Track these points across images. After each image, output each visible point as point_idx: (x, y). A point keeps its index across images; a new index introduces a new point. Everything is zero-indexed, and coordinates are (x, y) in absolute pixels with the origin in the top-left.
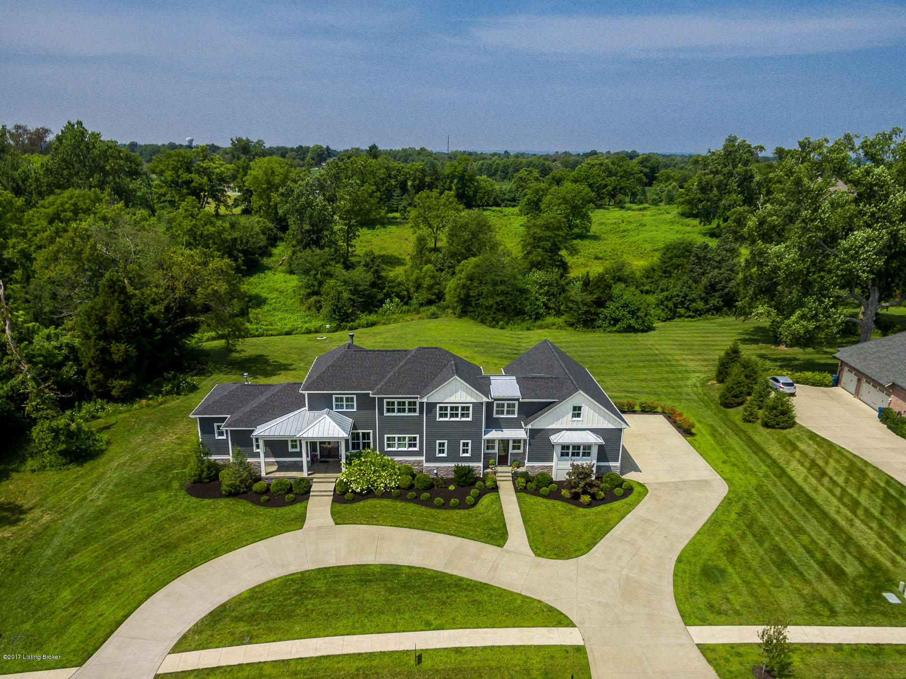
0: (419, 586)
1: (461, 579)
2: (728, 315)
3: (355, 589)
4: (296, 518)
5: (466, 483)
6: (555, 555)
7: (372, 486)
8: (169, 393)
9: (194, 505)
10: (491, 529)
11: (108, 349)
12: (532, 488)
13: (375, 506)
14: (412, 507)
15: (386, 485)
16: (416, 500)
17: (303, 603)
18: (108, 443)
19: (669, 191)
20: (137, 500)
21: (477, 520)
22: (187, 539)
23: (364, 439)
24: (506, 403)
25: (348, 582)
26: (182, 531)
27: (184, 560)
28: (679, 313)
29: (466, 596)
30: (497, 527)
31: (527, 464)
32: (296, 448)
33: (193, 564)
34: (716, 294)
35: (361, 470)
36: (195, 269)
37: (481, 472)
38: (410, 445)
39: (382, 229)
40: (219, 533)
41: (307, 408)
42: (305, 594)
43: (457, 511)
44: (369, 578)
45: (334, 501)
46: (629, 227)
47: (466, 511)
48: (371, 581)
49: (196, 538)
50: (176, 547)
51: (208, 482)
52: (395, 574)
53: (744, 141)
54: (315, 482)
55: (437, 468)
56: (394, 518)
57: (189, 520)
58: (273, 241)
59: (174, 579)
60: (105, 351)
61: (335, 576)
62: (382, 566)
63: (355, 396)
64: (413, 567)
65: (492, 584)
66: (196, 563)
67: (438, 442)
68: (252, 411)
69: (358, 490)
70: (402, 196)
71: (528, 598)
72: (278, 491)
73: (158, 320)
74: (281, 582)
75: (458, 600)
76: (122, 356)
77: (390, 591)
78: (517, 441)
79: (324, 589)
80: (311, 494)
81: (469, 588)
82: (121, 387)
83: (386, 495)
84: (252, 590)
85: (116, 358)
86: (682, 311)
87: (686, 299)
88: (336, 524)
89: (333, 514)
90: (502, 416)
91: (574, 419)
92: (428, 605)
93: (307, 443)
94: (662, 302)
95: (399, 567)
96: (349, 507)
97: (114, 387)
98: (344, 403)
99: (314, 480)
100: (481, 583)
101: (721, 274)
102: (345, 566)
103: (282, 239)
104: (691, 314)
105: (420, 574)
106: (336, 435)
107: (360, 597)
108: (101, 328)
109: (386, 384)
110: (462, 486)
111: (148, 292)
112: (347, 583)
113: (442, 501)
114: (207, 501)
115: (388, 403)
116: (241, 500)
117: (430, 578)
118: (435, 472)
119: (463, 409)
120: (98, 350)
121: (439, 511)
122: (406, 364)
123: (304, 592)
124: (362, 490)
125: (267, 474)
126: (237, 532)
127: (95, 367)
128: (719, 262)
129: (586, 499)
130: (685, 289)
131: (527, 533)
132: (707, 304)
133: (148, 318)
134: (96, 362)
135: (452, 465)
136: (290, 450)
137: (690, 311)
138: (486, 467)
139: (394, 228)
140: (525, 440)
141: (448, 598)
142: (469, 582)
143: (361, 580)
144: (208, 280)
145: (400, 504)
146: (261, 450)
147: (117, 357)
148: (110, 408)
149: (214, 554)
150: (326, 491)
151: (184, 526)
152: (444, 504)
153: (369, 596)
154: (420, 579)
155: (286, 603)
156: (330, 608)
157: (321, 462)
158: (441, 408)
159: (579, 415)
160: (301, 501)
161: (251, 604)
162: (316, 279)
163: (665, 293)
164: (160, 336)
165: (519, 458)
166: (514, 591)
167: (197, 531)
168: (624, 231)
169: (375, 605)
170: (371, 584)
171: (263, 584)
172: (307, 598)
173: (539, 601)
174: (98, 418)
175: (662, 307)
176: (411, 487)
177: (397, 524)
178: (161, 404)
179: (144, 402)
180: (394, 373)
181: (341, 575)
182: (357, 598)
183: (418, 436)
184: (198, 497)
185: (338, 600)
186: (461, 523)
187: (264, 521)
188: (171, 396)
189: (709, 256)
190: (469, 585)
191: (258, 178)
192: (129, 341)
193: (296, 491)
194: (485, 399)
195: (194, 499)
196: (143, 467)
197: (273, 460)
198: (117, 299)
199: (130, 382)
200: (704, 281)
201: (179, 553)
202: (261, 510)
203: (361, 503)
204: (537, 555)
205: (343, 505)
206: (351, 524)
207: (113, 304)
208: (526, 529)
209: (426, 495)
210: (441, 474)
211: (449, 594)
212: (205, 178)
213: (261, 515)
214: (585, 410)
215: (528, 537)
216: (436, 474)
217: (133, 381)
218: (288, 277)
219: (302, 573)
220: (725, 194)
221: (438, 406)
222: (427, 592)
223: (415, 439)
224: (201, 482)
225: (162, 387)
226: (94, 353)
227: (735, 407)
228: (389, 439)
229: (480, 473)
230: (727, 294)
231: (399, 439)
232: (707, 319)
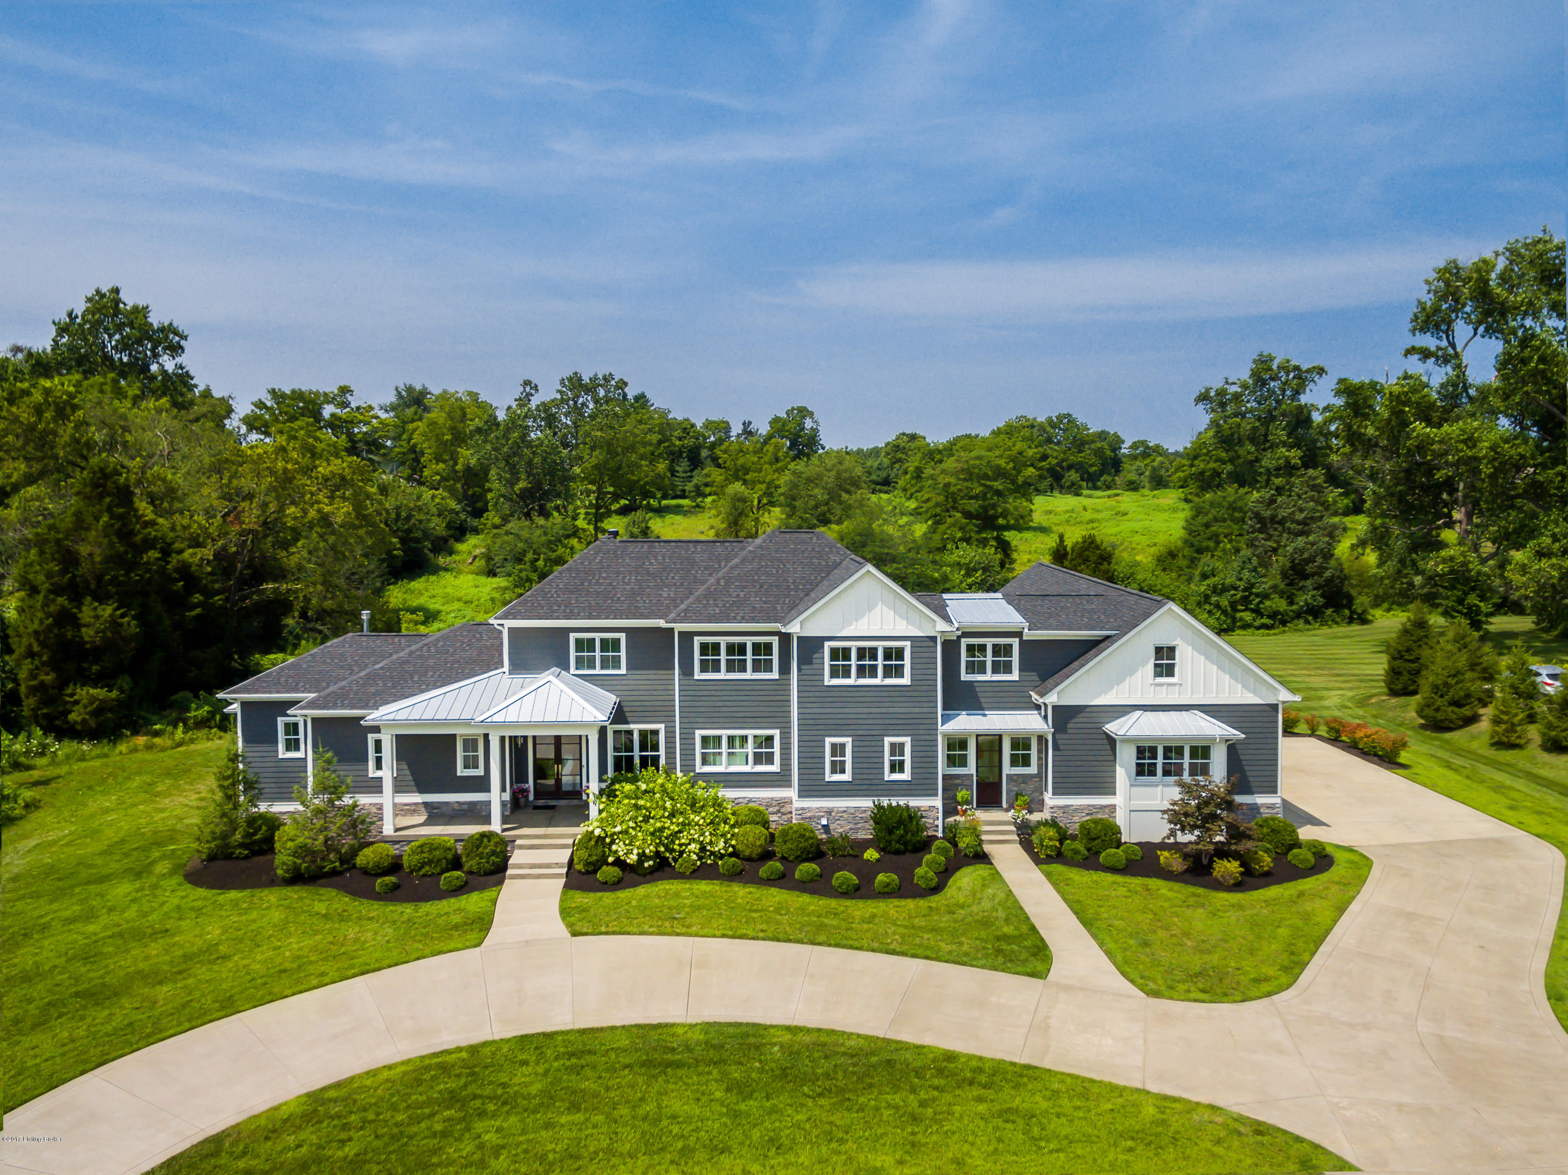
0: (827, 1075)
1: (951, 1057)
2: (1337, 623)
3: (632, 1086)
4: (465, 924)
5: (905, 844)
6: (1203, 991)
7: (667, 849)
8: (202, 724)
9: (196, 904)
10: (998, 939)
11: (75, 614)
12: (1076, 852)
13: (677, 895)
14: (775, 896)
15: (703, 849)
16: (782, 880)
17: (468, 1129)
18: (30, 806)
19: (1154, 469)
20: (52, 902)
21: (955, 921)
22: (155, 977)
23: (643, 747)
24: (989, 642)
25: (612, 1070)
26: (147, 958)
27: (131, 1024)
28: (1241, 619)
29: (980, 1099)
30: (1016, 933)
31: (1050, 800)
32: (476, 767)
33: (149, 1035)
34: (1309, 583)
35: (637, 807)
36: (285, 470)
37: (940, 822)
38: (758, 758)
39: (658, 519)
40: (246, 962)
41: (506, 668)
42: (477, 1103)
43: (896, 902)
44: (669, 1057)
45: (567, 886)
46: (1099, 516)
47: (922, 903)
48: (679, 1065)
49: (180, 972)
50: (116, 994)
51: (246, 857)
52: (750, 1046)
53: (1288, 361)
54: (521, 847)
55: (829, 812)
56: (731, 920)
57: (173, 935)
58: (460, 532)
59: (83, 1073)
60: (66, 619)
61: (572, 1055)
62: (708, 1027)
63: (622, 636)
64: (798, 1029)
65: (1047, 1064)
66: (161, 1031)
67: (829, 741)
68: (372, 678)
69: (633, 858)
70: (692, 471)
71: (1175, 1100)
72: (423, 865)
73: (199, 579)
74: (405, 1074)
75: (957, 1109)
76: (103, 631)
77: (742, 1089)
78: (1021, 743)
79: (535, 1089)
80: (509, 872)
81: (983, 1078)
82: (91, 703)
83: (703, 872)
84: (316, 1098)
85: (87, 634)
86: (1247, 616)
87: (1251, 594)
88: (574, 934)
89: (565, 913)
90: (980, 677)
91: (1160, 680)
92: (868, 1125)
93: (503, 739)
94: (1207, 597)
95: (758, 1029)
96: (608, 898)
97: (76, 702)
98: (598, 654)
99: (518, 842)
100: (1013, 1064)
101: (1313, 544)
102: (601, 1030)
103: (476, 531)
104: (1265, 621)
105: (824, 1045)
106: (575, 717)
107: (649, 1107)
108: (64, 571)
109: (698, 600)
110: (897, 852)
111: (185, 522)
112: (607, 1070)
113: (854, 879)
114: (233, 894)
115: (704, 648)
116: (322, 891)
117: (851, 1054)
118: (824, 822)
119: (888, 654)
120: (49, 615)
121: (848, 903)
122: (743, 561)
123: (475, 1097)
124: (642, 857)
125: (397, 830)
126: (299, 957)
127: (40, 655)
128: (1304, 523)
129: (1229, 868)
130: (1246, 574)
131: (1101, 945)
132: (1291, 603)
133: (177, 570)
134: (42, 644)
135: (866, 803)
136: (461, 771)
137: (1262, 616)
138: (949, 811)
139: (678, 518)
140: (1041, 739)
141: (923, 1104)
142: (974, 1063)
143: (648, 1064)
144: (312, 494)
145: (741, 892)
146: (387, 774)
147: (91, 632)
148: (61, 749)
149: (223, 1008)
150: (548, 866)
151: (154, 949)
152: (857, 888)
153: (676, 1104)
154: (826, 1057)
155: (414, 1129)
156: (557, 1141)
157: (536, 808)
158: (835, 653)
159: (1169, 671)
160: (481, 888)
161: (302, 1135)
162: (535, 570)
163: (1212, 581)
164: (198, 611)
165: (1031, 786)
166: (1122, 1082)
167: (187, 958)
168: (1092, 521)
169: (697, 1130)
170: (680, 1072)
171: (352, 1079)
172: (482, 1114)
173: (1213, 1108)
174: (29, 768)
175: (1207, 607)
176: (767, 856)
177: (740, 932)
178: (180, 745)
179: (141, 740)
180: (718, 581)
181: (590, 1052)
182: (641, 1112)
183: (776, 733)
184: (211, 886)
185: (579, 1117)
186: (913, 927)
187: (376, 933)
188: (206, 731)
189: (1282, 513)
190: (980, 1070)
191: (436, 423)
192: (124, 602)
193: (470, 864)
194: (941, 626)
195: (201, 892)
196: (94, 847)
197: (417, 798)
198: (109, 509)
199: (114, 694)
200: (1279, 561)
201: (122, 1007)
202: (374, 908)
203: (641, 890)
204: (1155, 994)
205: (592, 895)
206: (614, 933)
207: (97, 519)
208: (1095, 936)
209: (807, 868)
210: (838, 829)
211: (923, 1095)
212: (344, 436)
213: (370, 919)
214: (1186, 657)
215: (1109, 954)
216: (826, 828)
217: (122, 691)
218: (483, 579)
219: (473, 1050)
220: (1265, 450)
221: (827, 645)
222: (854, 1091)
223: (770, 739)
224: (229, 857)
225: (188, 710)
226: (41, 622)
227: (1461, 727)
228: (705, 740)
229: (936, 823)
230: (1329, 581)
231: (731, 739)
232: (1299, 630)
